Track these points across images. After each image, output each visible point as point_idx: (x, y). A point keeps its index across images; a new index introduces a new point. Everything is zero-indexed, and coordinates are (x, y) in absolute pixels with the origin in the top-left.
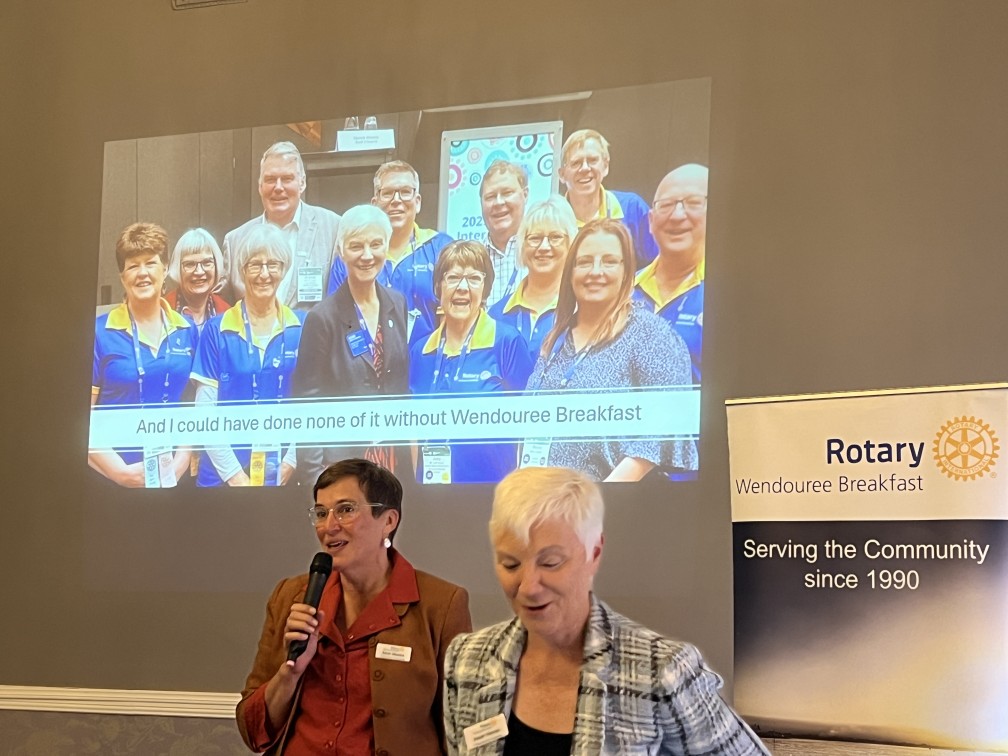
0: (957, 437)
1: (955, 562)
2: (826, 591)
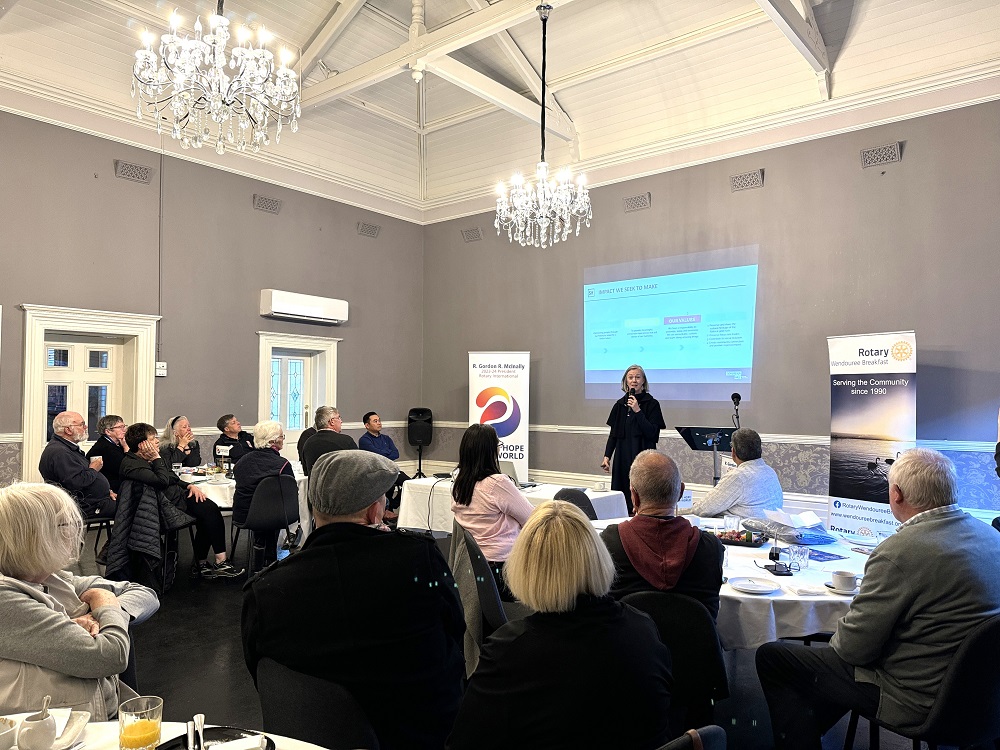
0: (899, 348)
1: (898, 386)
2: (858, 395)
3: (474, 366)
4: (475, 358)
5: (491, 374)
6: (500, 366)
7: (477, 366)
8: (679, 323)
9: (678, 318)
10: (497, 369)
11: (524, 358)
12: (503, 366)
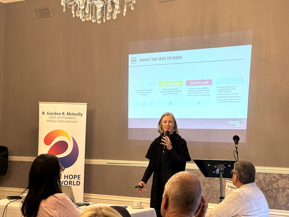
3: (43, 113)
4: (43, 107)
5: (56, 119)
6: (63, 113)
7: (45, 113)
8: (197, 85)
9: (196, 81)
10: (61, 116)
11: (82, 108)
12: (66, 113)
